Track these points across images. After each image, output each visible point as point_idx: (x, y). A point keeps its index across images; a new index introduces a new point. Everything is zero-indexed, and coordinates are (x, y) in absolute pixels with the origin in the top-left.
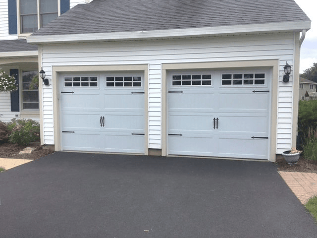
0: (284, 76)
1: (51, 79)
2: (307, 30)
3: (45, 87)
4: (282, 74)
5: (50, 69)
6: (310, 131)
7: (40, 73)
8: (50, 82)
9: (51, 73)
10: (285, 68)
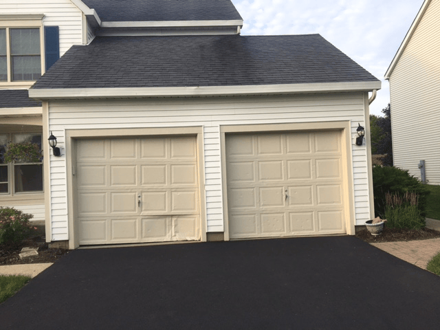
0: (357, 139)
1: (64, 147)
2: (377, 90)
3: (54, 158)
4: (355, 136)
5: (63, 134)
6: (388, 197)
7: (49, 139)
8: (62, 152)
9: (63, 140)
10: (358, 130)
